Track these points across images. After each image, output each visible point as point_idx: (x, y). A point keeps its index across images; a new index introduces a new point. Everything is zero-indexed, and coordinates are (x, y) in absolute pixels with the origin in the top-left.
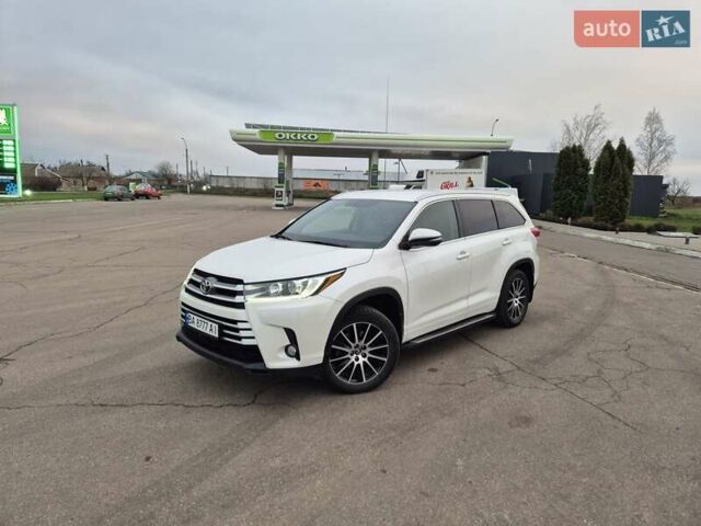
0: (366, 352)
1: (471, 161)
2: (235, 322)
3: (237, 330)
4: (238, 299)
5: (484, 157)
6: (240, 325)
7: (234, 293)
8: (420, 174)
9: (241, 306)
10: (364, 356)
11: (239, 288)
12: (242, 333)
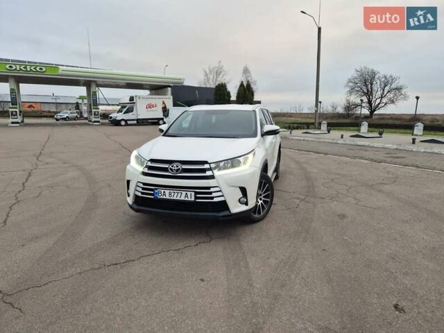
0: (262, 197)
1: (160, 91)
2: (209, 188)
3: (211, 193)
4: (209, 173)
5: (169, 89)
6: (212, 190)
7: (204, 171)
8: (132, 99)
9: (212, 177)
10: (261, 199)
11: (207, 166)
12: (214, 195)
